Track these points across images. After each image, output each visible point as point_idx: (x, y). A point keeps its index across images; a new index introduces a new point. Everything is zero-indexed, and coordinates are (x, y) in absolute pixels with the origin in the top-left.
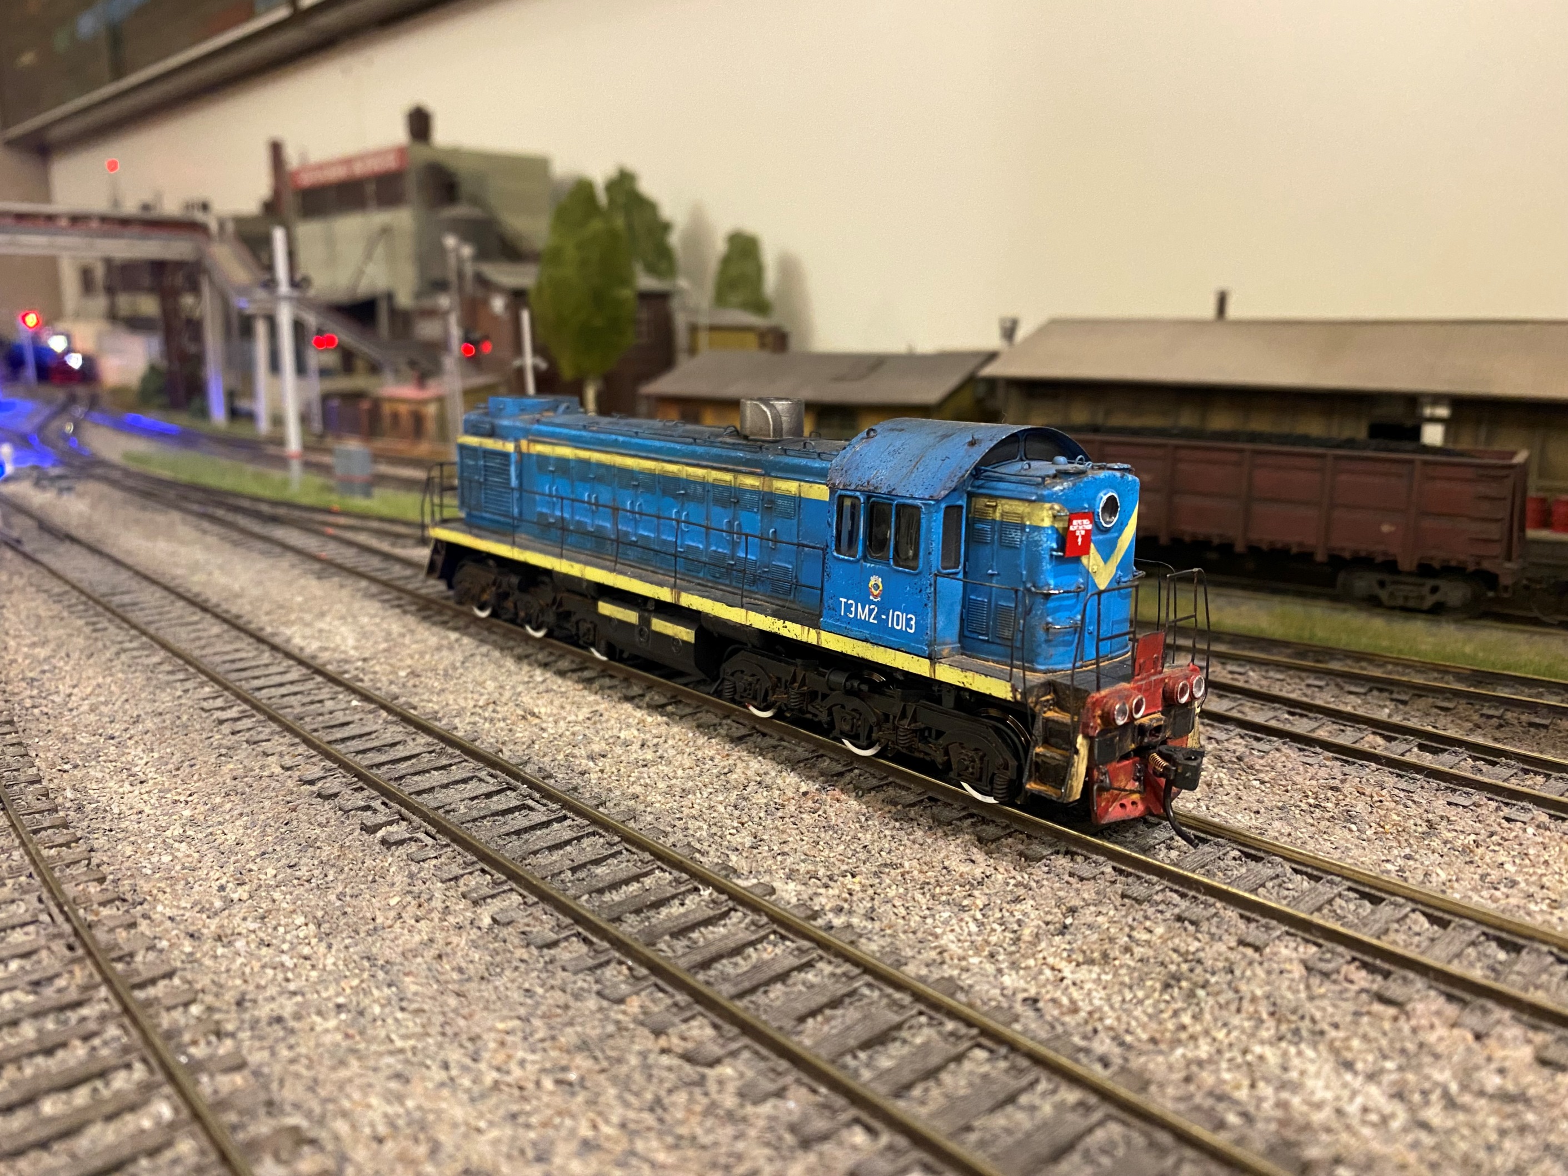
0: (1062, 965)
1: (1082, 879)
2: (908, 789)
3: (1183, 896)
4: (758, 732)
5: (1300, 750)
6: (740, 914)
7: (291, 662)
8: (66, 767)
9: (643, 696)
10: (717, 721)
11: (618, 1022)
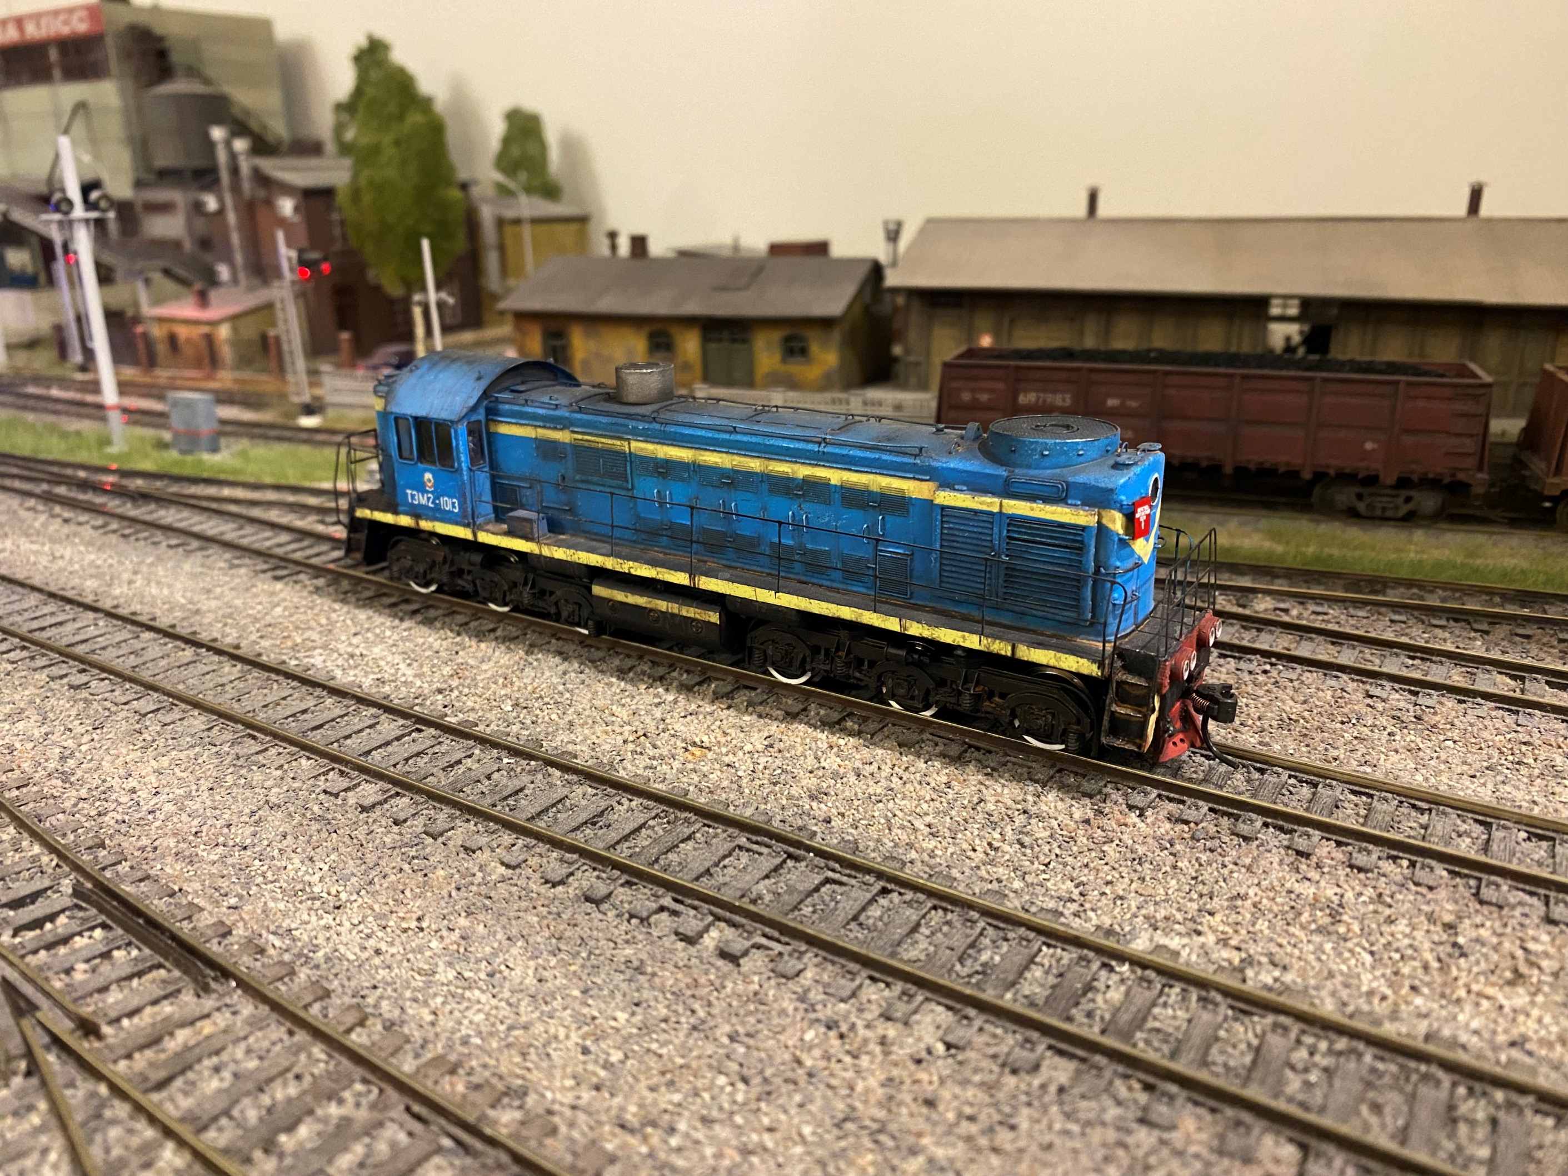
0: (1490, 991)
1: (1431, 888)
2: (1183, 802)
3: (1532, 894)
4: (970, 746)
5: (1460, 702)
6: (1177, 990)
7: (373, 711)
8: (233, 901)
9: (805, 710)
10: (916, 737)
11: (1197, 1156)
